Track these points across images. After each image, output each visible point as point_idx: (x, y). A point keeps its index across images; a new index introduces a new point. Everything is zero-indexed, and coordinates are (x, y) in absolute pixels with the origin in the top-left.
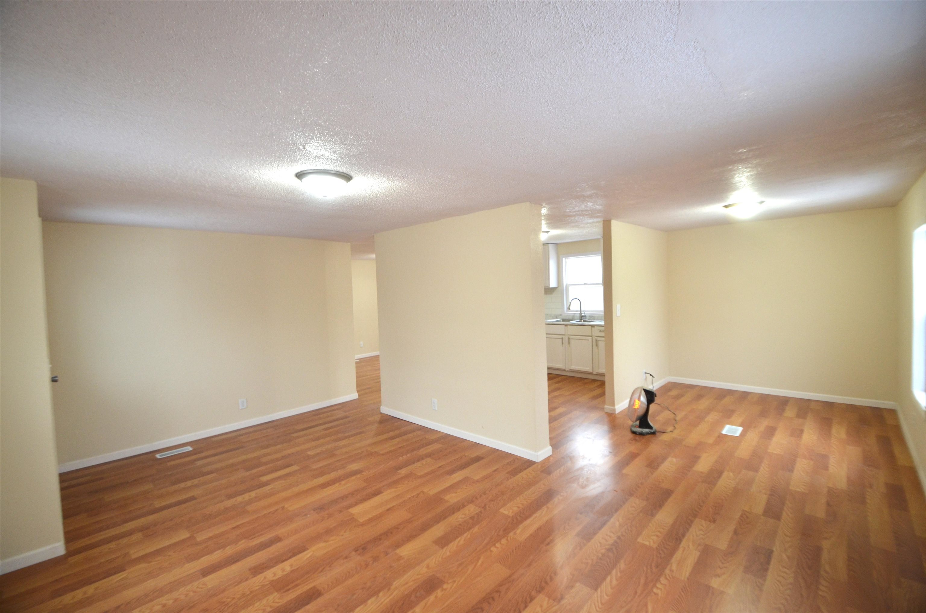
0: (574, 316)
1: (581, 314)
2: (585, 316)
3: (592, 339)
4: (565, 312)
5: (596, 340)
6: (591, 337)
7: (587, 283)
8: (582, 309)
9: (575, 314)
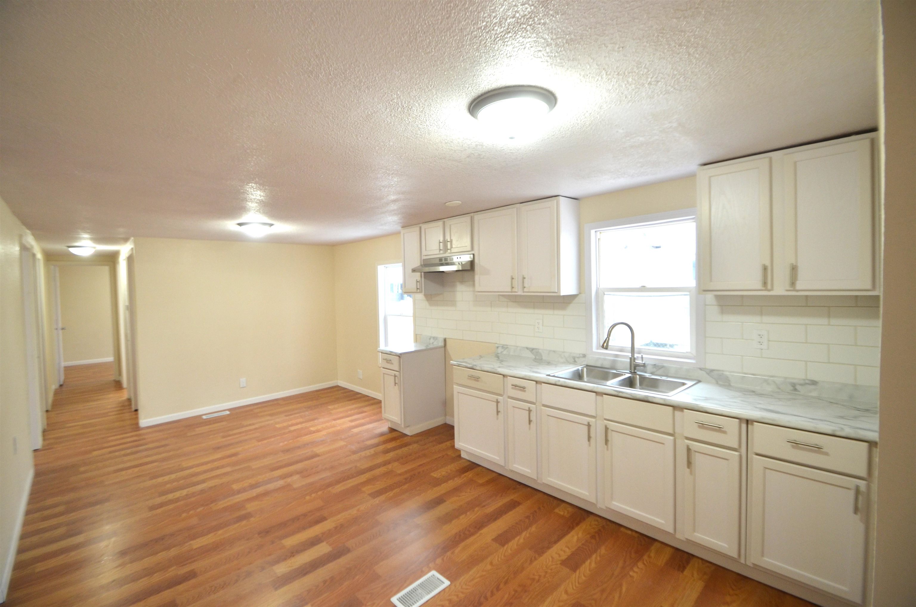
0: (614, 361)
1: (633, 359)
2: (644, 365)
3: (675, 441)
4: (594, 350)
5: (689, 450)
6: (672, 438)
7: (648, 286)
8: (636, 346)
9: (617, 356)
